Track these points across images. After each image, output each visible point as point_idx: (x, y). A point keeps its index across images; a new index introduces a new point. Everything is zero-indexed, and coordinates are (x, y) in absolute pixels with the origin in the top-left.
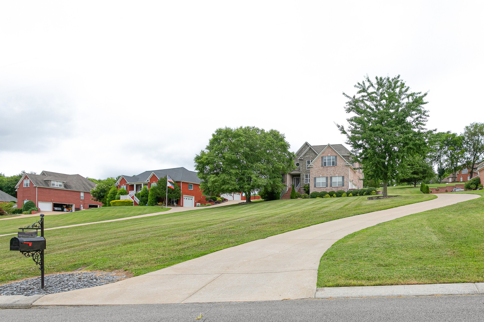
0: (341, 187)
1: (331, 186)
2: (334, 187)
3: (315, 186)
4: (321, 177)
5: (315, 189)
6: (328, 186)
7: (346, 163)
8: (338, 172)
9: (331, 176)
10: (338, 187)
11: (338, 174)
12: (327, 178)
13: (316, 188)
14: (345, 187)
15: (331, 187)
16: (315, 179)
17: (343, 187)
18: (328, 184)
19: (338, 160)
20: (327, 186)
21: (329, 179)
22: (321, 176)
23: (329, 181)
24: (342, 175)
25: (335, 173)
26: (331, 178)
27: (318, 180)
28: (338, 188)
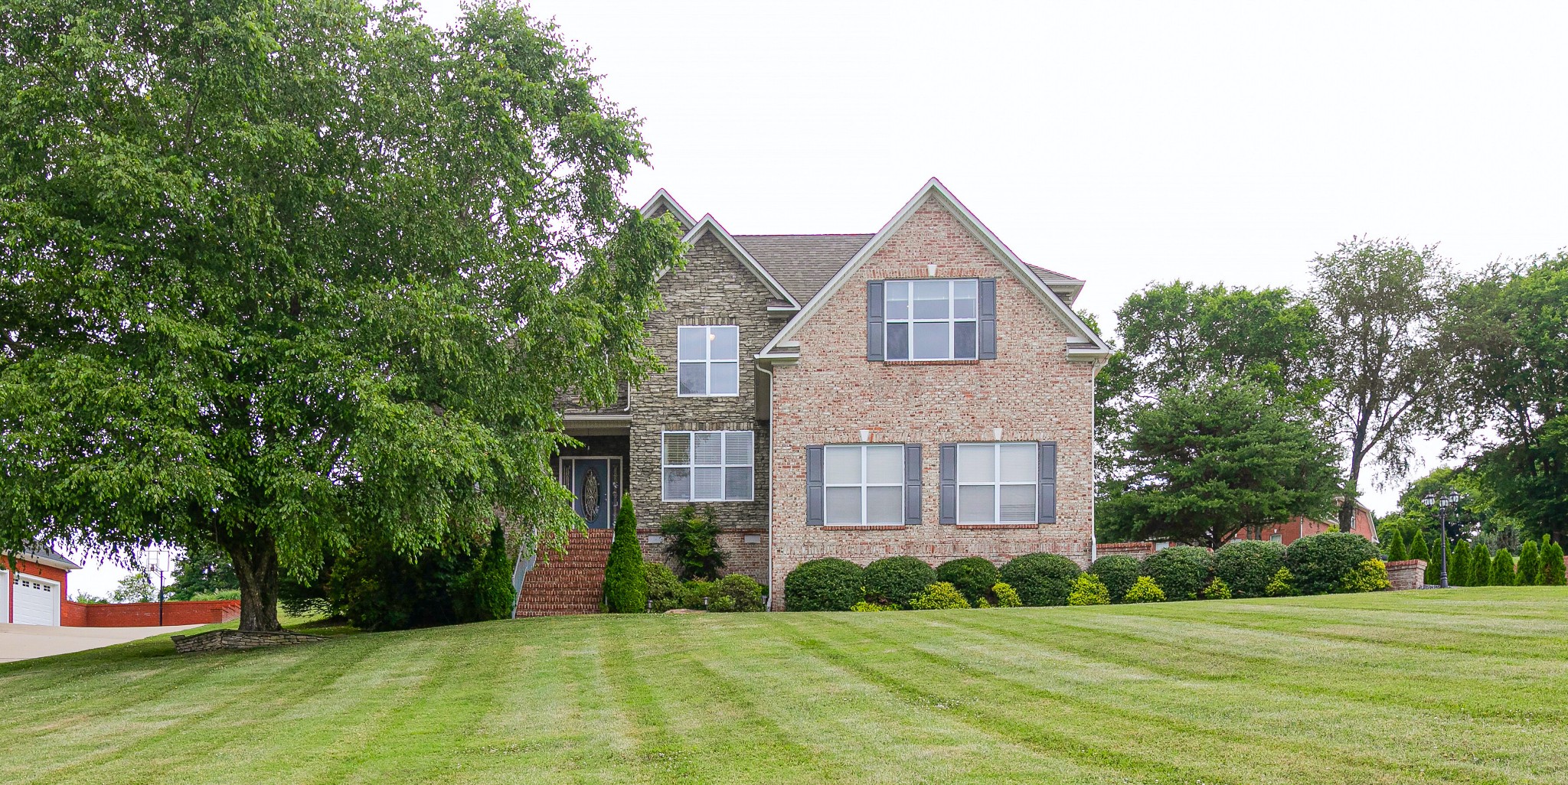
0: (1028, 528)
1: (947, 517)
2: (974, 528)
3: (814, 517)
4: (864, 448)
5: (816, 536)
6: (925, 515)
7: (1070, 340)
8: (1004, 412)
9: (944, 437)
10: (1005, 528)
11: (1007, 425)
12: (913, 454)
13: (825, 529)
14: (1065, 533)
15: (949, 530)
16: (815, 456)
17: (1048, 531)
18: (926, 506)
19: (1002, 315)
20: (914, 517)
21: (931, 461)
22: (865, 436)
23: (932, 478)
24: (1040, 436)
25: (981, 414)
26: (948, 454)
27: (837, 469)
28: (1008, 535)
